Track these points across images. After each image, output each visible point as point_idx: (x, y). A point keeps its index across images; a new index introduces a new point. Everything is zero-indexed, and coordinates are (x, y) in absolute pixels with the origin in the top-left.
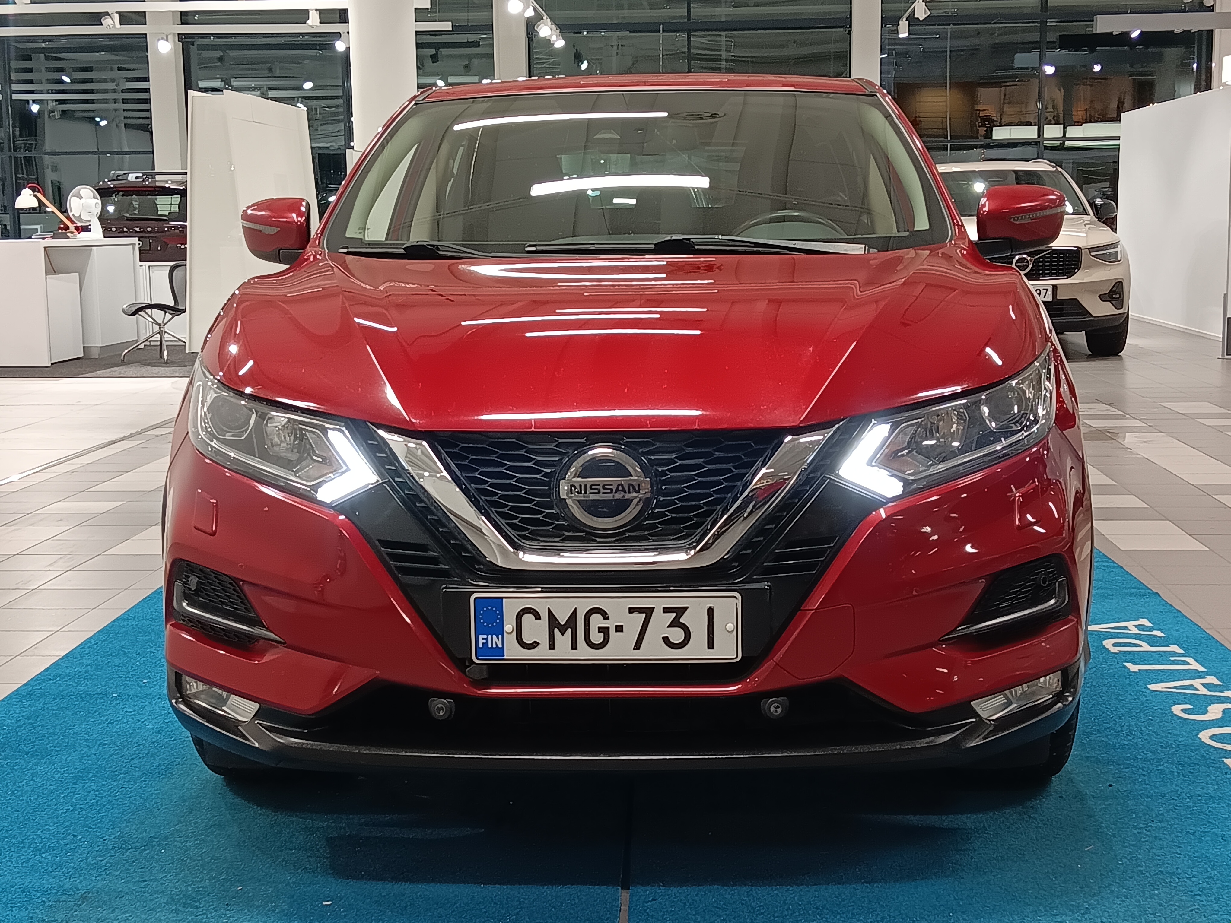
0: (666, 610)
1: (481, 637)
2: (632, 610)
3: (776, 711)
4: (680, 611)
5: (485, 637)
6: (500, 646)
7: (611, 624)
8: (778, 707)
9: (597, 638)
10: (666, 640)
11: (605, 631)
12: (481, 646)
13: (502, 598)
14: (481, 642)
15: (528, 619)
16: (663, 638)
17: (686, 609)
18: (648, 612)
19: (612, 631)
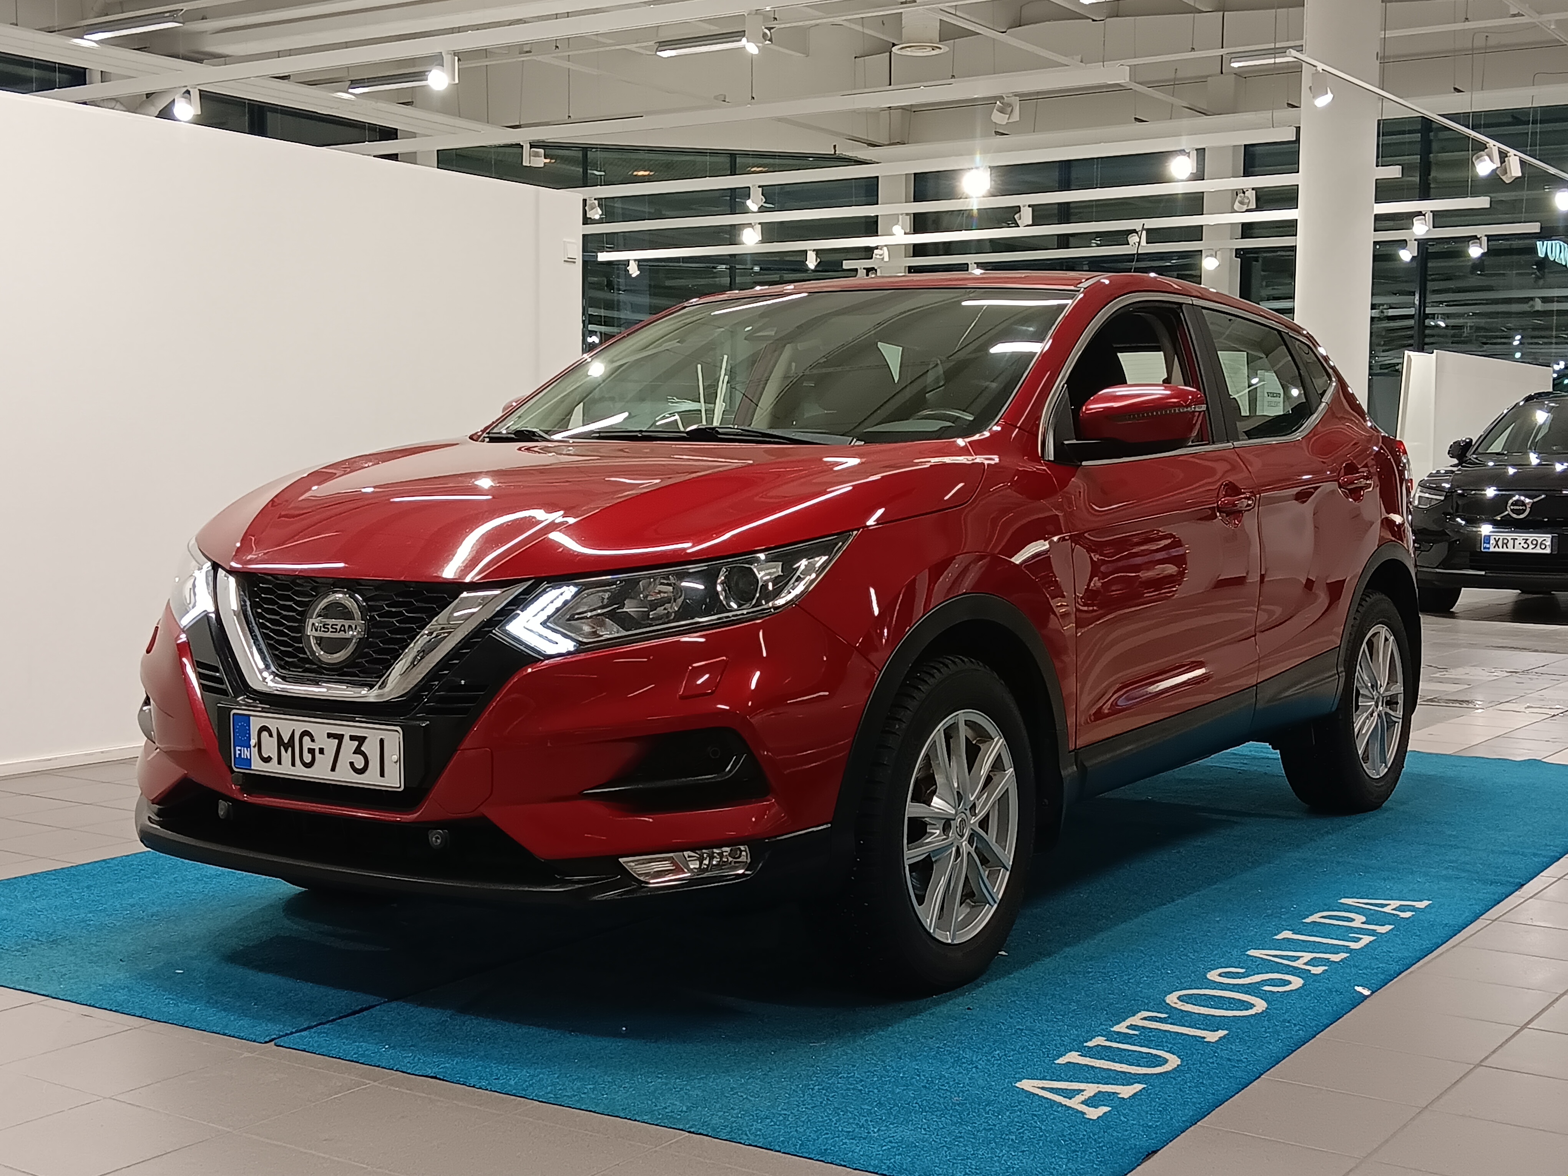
0: (352, 738)
1: (238, 748)
2: (330, 735)
3: (436, 841)
4: (361, 740)
5: (240, 748)
6: (249, 757)
7: (316, 746)
8: (437, 838)
9: (308, 758)
10: (352, 764)
11: (311, 751)
12: (237, 756)
13: (249, 716)
14: (238, 752)
15: (265, 734)
16: (350, 763)
17: (365, 738)
18: (340, 737)
19: (317, 751)
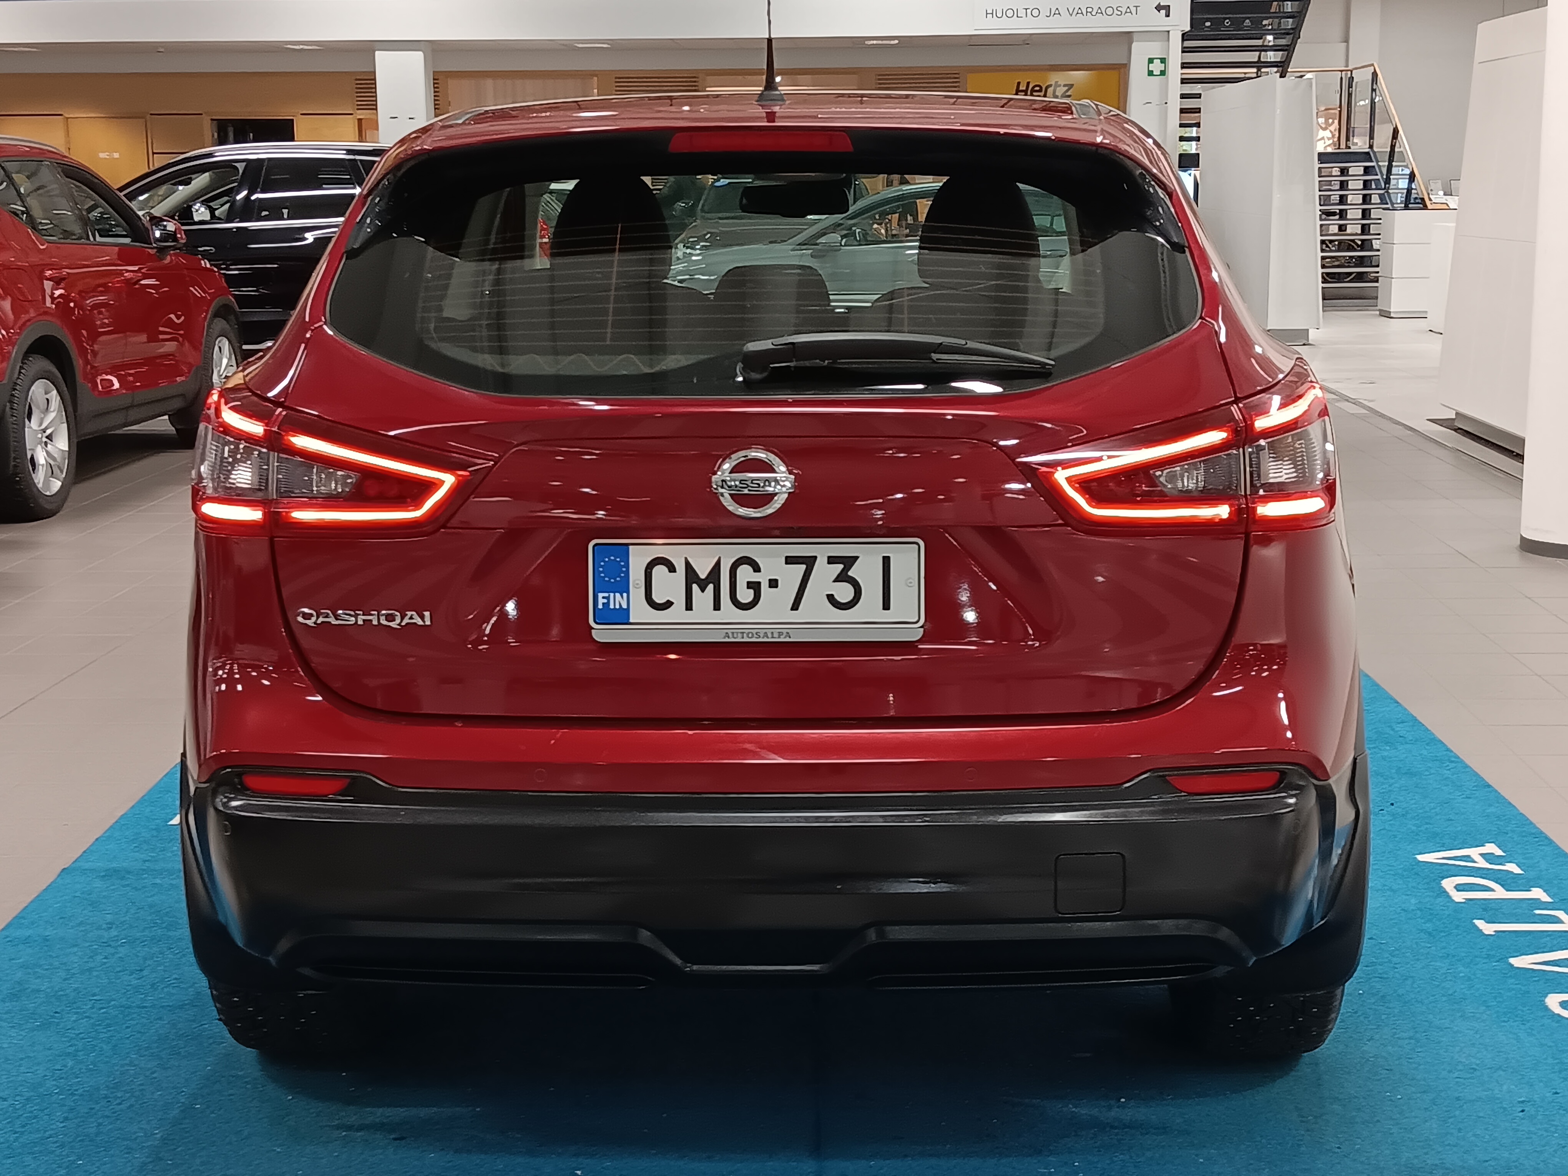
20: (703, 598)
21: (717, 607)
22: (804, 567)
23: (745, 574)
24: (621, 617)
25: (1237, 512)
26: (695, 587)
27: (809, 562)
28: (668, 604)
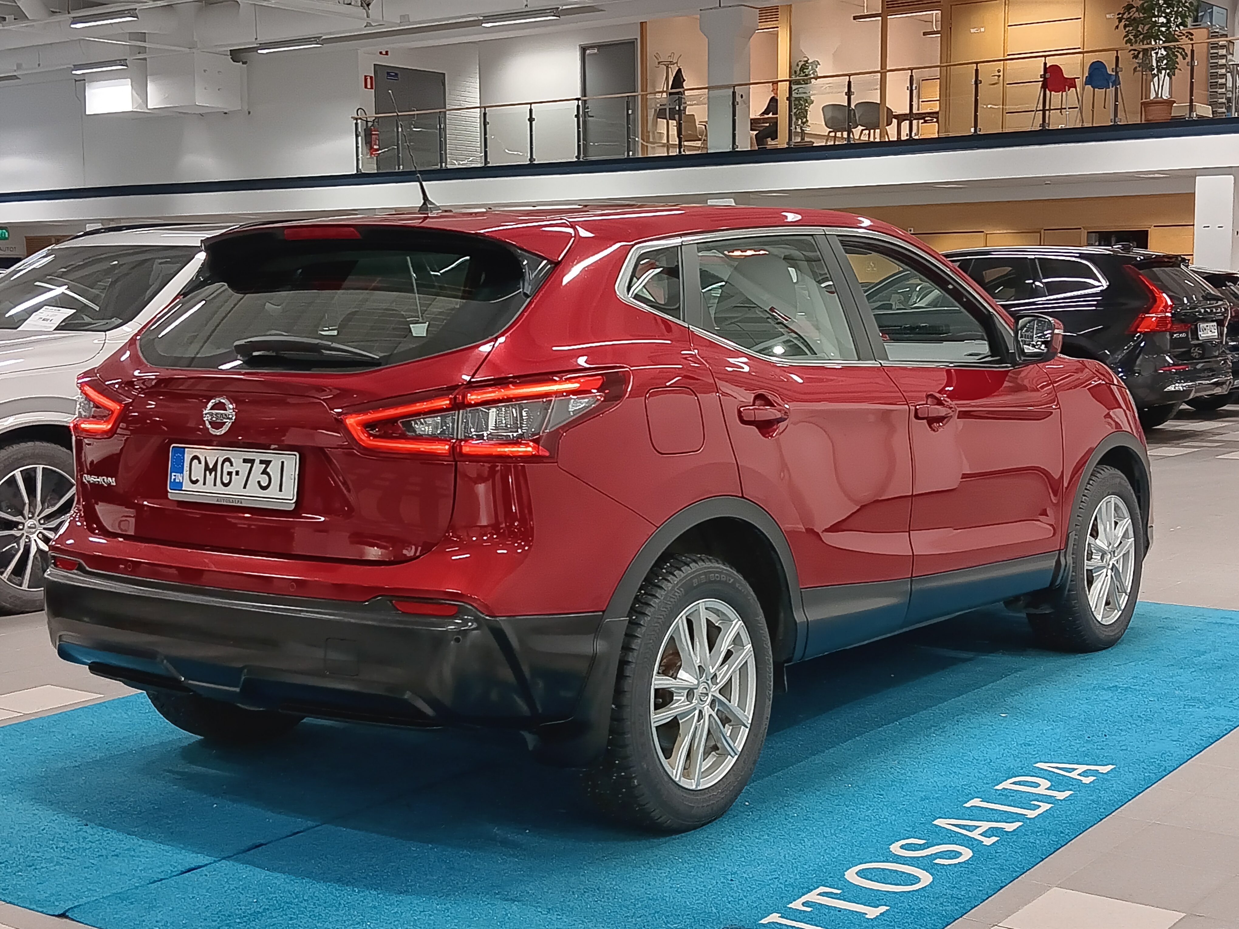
20: (210, 478)
21: (215, 485)
22: (250, 465)
23: (227, 467)
24: (178, 486)
25: (453, 448)
26: (208, 472)
27: (252, 462)
28: (197, 481)
